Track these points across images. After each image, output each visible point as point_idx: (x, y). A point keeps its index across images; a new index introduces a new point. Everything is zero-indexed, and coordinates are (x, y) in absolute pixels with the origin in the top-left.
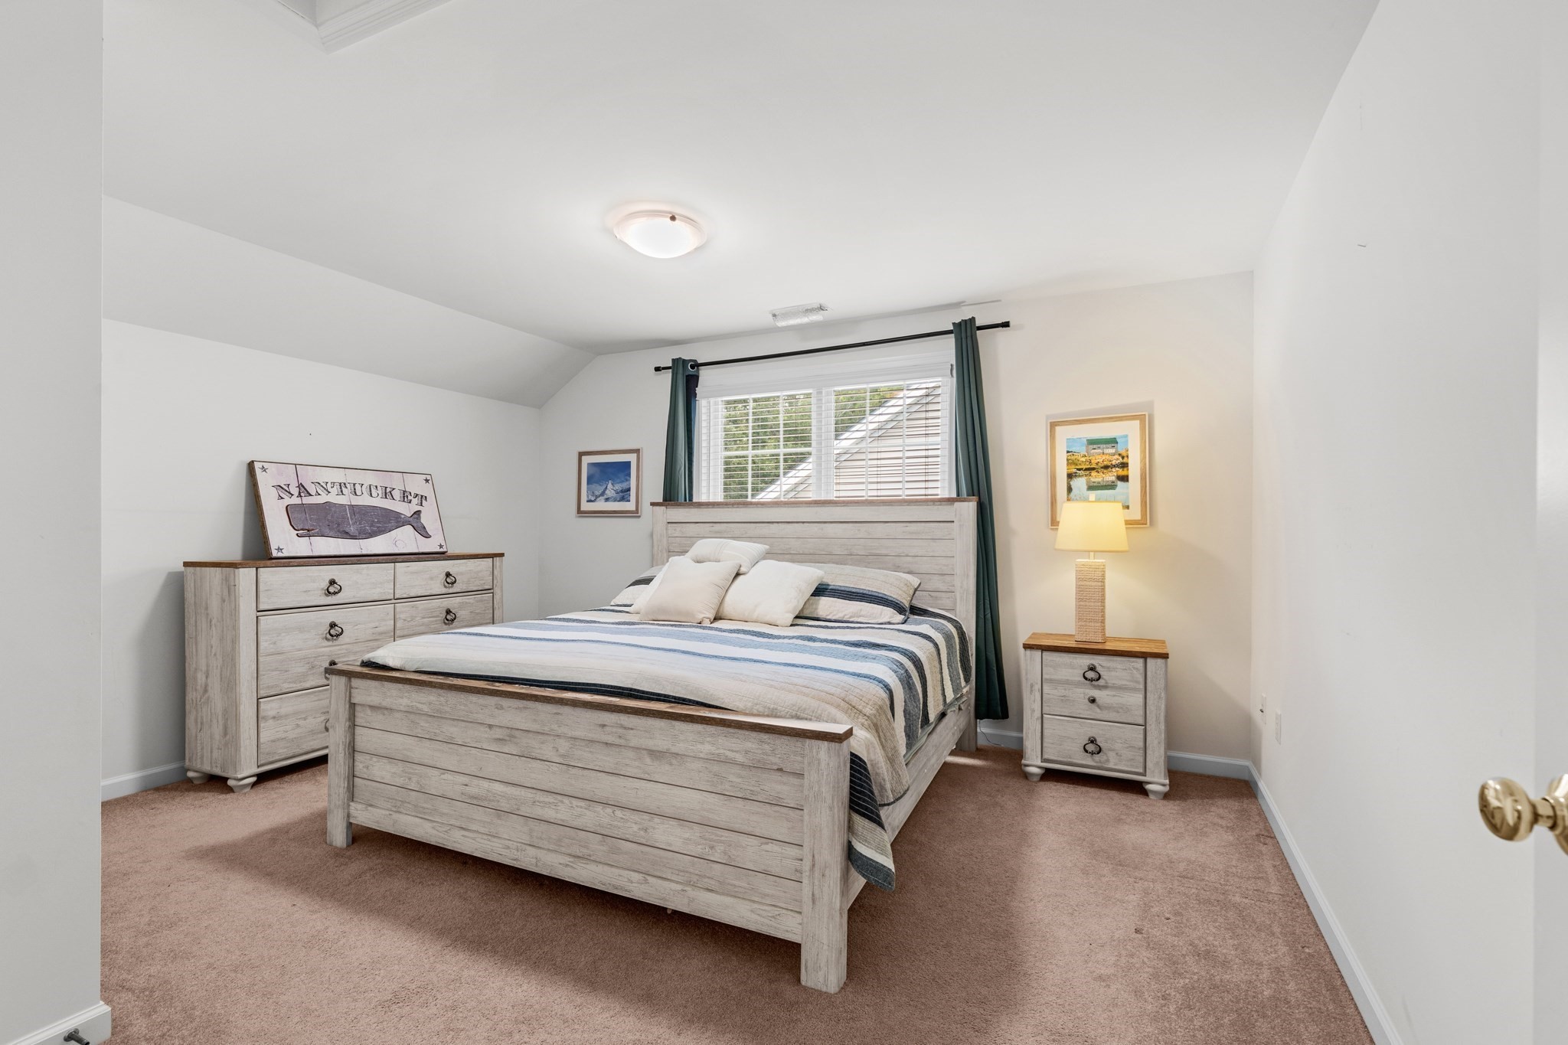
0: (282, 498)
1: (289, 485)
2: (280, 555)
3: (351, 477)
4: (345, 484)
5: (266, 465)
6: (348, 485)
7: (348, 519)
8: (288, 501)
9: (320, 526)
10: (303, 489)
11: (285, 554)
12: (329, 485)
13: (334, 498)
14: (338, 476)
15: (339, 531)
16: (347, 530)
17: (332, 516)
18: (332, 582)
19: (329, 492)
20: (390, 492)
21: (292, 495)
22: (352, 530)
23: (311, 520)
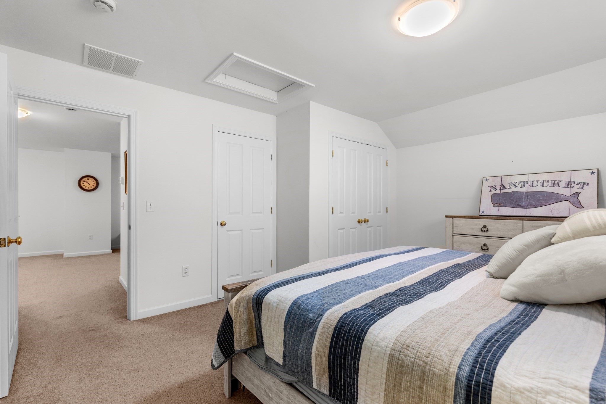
0: (491, 191)
1: (496, 185)
2: (483, 214)
3: (532, 178)
4: (527, 182)
5: (488, 178)
6: (529, 183)
7: (523, 199)
8: (494, 192)
9: (505, 202)
10: (502, 186)
11: (485, 214)
12: (517, 184)
13: (519, 189)
14: (524, 178)
15: (515, 205)
16: (520, 204)
17: (514, 198)
18: (485, 226)
19: (516, 187)
20: (558, 183)
21: (497, 189)
22: (524, 204)
23: (502, 200)
